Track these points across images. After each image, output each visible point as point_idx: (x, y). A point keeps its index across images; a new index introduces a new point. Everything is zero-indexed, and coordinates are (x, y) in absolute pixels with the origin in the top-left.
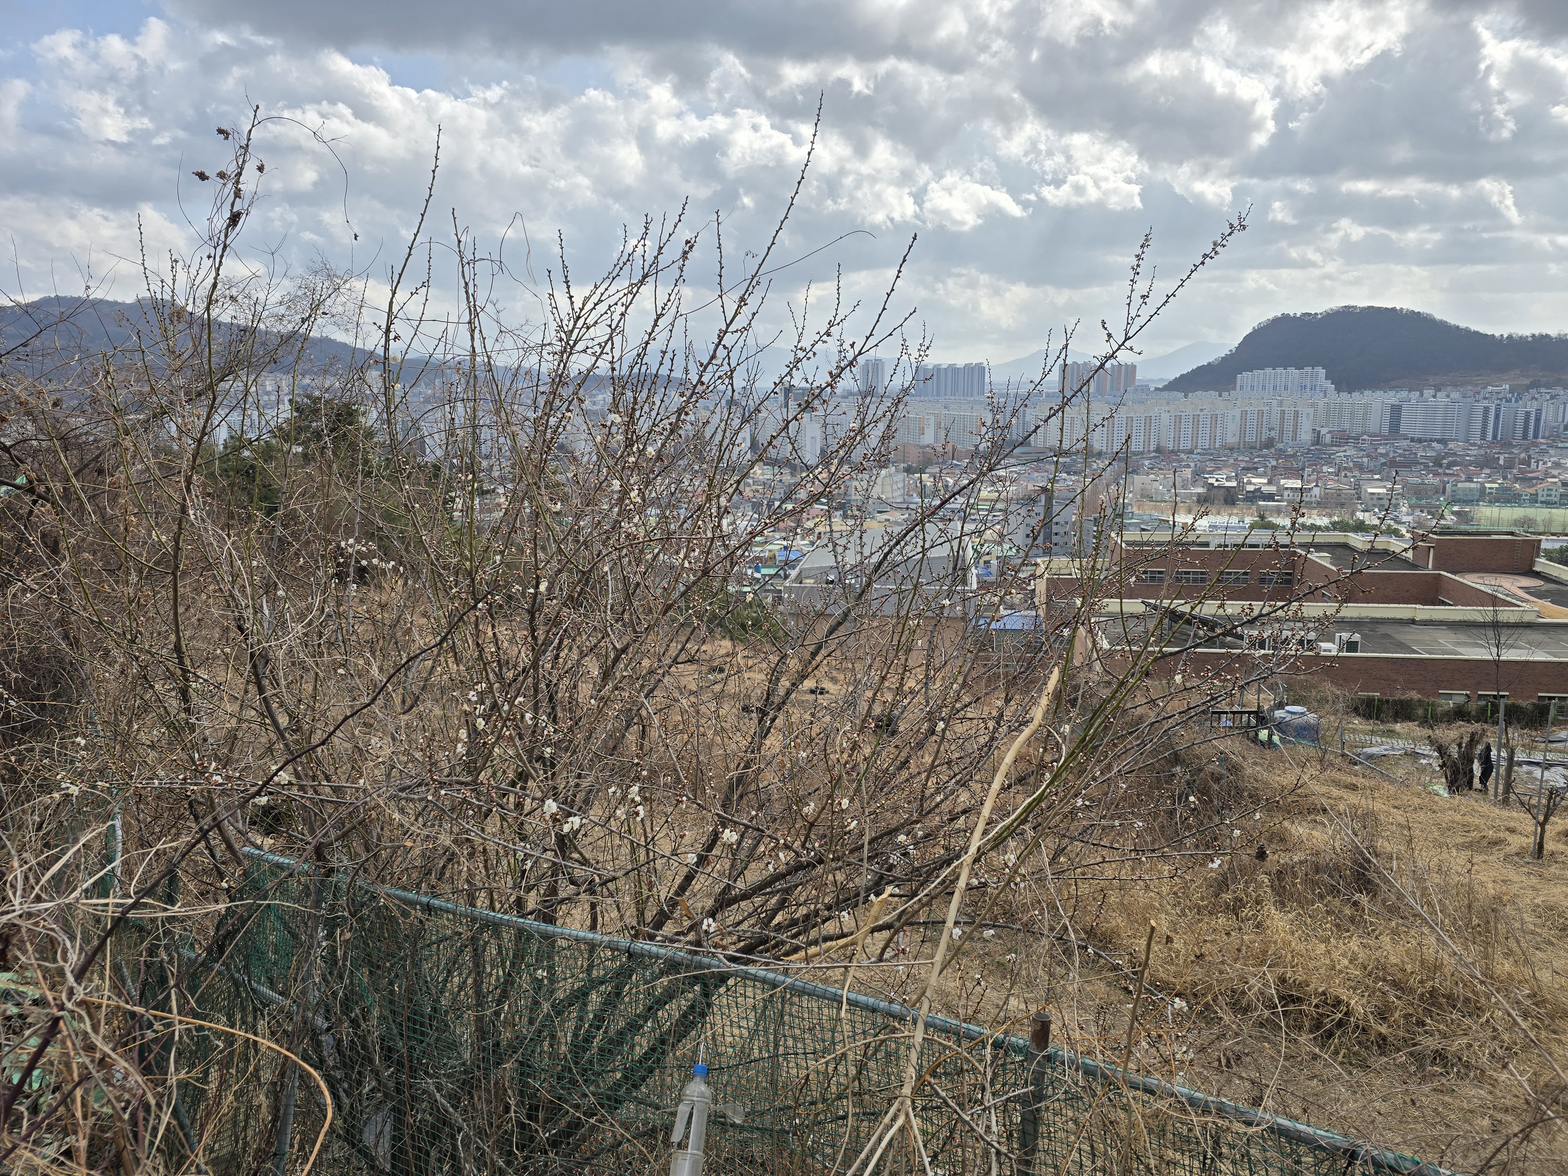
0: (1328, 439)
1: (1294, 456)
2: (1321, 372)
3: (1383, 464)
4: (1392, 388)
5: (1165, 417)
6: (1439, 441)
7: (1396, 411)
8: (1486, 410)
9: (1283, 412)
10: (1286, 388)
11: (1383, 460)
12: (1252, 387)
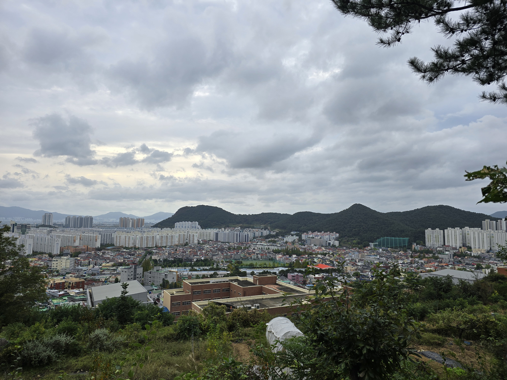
0: (201, 242)
1: (194, 248)
2: (197, 223)
3: (217, 250)
4: (215, 228)
5: (158, 237)
6: (228, 243)
7: (217, 234)
8: (237, 234)
9: (190, 235)
10: (188, 227)
11: (216, 249)
12: (179, 227)
